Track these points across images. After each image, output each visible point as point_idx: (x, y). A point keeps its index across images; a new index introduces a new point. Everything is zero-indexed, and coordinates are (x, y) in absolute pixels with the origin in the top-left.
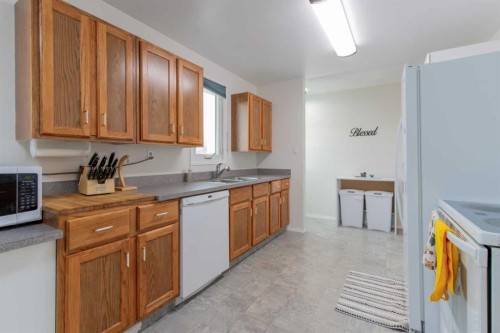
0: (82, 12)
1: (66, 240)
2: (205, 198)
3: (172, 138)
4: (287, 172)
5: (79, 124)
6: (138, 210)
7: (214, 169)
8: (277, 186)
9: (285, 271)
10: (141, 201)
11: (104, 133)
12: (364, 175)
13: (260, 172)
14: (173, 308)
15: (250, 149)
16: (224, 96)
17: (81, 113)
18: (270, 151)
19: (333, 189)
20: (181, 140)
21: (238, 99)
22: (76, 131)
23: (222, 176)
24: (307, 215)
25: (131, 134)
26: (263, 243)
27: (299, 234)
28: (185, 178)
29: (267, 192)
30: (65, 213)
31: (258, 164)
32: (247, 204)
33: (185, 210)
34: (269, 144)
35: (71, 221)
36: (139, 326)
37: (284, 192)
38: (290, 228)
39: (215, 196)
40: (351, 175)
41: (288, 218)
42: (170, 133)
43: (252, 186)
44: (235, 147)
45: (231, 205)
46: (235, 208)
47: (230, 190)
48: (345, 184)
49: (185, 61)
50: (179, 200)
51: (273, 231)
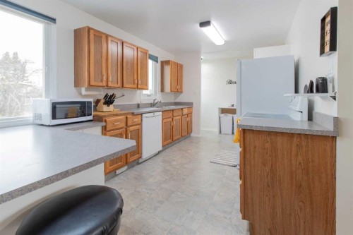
0: (103, 33)
1: (105, 127)
2: (152, 114)
3: (135, 86)
4: (191, 104)
5: (102, 81)
6: (127, 118)
7: (152, 102)
8: (185, 111)
9: (189, 151)
10: (128, 114)
11: (110, 84)
12: (233, 106)
13: (176, 104)
14: (138, 164)
15: (171, 91)
16: (157, 62)
17: (102, 76)
18: (182, 92)
19: (216, 113)
20: (139, 87)
21: (164, 63)
22: (101, 84)
23: (157, 105)
24: (202, 128)
25: (119, 85)
26: (178, 140)
27: (198, 137)
28: (138, 106)
29: (180, 114)
30: (105, 116)
31: (175, 99)
32: (170, 119)
33: (144, 119)
34: (181, 88)
35: (107, 119)
36: (126, 167)
37: (189, 114)
38: (192, 135)
39: (156, 114)
40: (227, 106)
41: (191, 129)
42: (134, 83)
43: (173, 110)
44: (162, 90)
45: (163, 119)
46: (165, 121)
47: (162, 112)
48: (224, 111)
49: (141, 48)
50: (141, 114)
51: (183, 135)
